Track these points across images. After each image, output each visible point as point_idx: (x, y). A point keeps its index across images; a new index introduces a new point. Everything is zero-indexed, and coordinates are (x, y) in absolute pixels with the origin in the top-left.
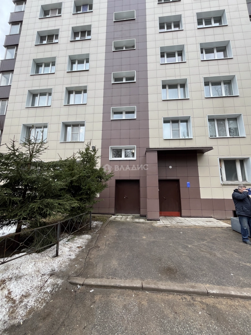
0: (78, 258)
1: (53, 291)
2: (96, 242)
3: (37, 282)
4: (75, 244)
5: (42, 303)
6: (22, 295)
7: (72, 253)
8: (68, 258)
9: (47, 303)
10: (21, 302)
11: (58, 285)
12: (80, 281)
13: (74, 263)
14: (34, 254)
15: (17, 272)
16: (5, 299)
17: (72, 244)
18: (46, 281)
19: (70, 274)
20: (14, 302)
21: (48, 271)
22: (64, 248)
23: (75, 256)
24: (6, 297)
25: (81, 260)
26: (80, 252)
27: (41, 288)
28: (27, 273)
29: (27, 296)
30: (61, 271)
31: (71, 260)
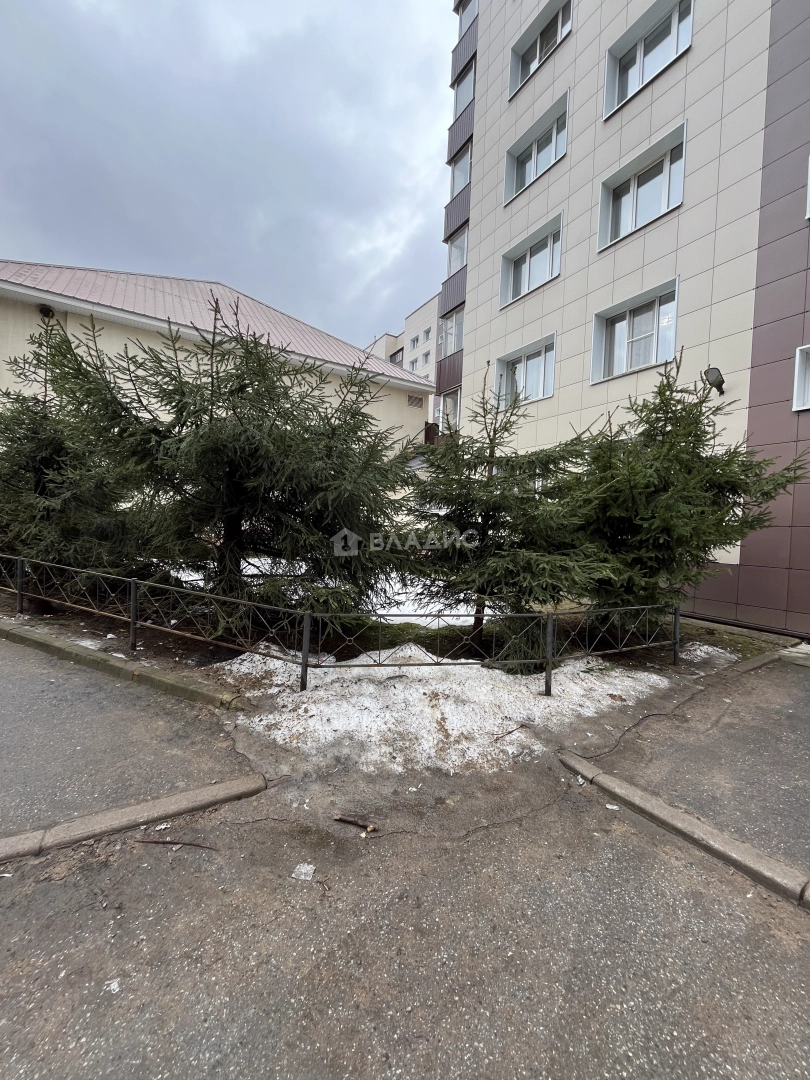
0: (602, 721)
1: (518, 756)
2: (683, 703)
3: (492, 725)
4: (606, 686)
5: (493, 765)
6: (462, 733)
7: (588, 703)
8: (572, 710)
9: (501, 770)
10: (457, 742)
11: (532, 751)
12: (587, 769)
13: (585, 726)
14: (497, 671)
15: (459, 689)
16: (435, 725)
17: (597, 683)
18: (510, 733)
19: (567, 744)
20: (447, 736)
21: (520, 714)
22: (572, 684)
23: (596, 713)
24: (437, 722)
25: (608, 727)
26: (613, 708)
27: (497, 739)
28: (476, 699)
29: (469, 738)
30: (546, 729)
31: (579, 716)
